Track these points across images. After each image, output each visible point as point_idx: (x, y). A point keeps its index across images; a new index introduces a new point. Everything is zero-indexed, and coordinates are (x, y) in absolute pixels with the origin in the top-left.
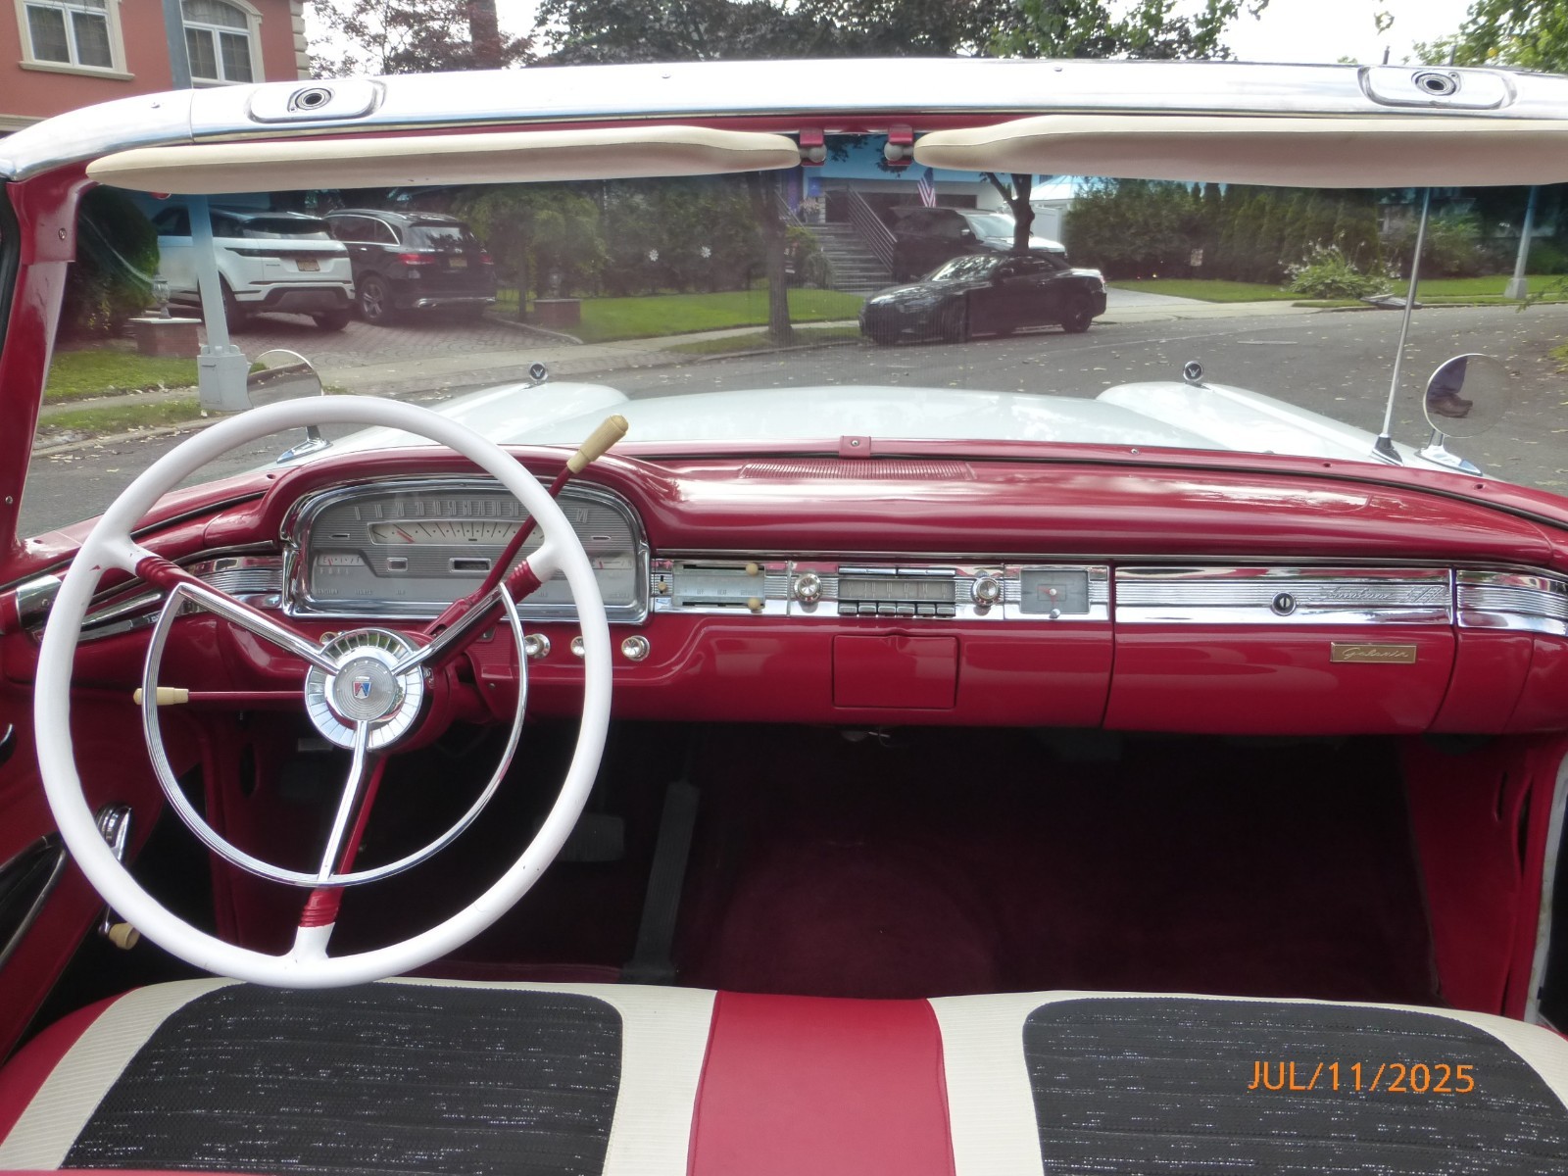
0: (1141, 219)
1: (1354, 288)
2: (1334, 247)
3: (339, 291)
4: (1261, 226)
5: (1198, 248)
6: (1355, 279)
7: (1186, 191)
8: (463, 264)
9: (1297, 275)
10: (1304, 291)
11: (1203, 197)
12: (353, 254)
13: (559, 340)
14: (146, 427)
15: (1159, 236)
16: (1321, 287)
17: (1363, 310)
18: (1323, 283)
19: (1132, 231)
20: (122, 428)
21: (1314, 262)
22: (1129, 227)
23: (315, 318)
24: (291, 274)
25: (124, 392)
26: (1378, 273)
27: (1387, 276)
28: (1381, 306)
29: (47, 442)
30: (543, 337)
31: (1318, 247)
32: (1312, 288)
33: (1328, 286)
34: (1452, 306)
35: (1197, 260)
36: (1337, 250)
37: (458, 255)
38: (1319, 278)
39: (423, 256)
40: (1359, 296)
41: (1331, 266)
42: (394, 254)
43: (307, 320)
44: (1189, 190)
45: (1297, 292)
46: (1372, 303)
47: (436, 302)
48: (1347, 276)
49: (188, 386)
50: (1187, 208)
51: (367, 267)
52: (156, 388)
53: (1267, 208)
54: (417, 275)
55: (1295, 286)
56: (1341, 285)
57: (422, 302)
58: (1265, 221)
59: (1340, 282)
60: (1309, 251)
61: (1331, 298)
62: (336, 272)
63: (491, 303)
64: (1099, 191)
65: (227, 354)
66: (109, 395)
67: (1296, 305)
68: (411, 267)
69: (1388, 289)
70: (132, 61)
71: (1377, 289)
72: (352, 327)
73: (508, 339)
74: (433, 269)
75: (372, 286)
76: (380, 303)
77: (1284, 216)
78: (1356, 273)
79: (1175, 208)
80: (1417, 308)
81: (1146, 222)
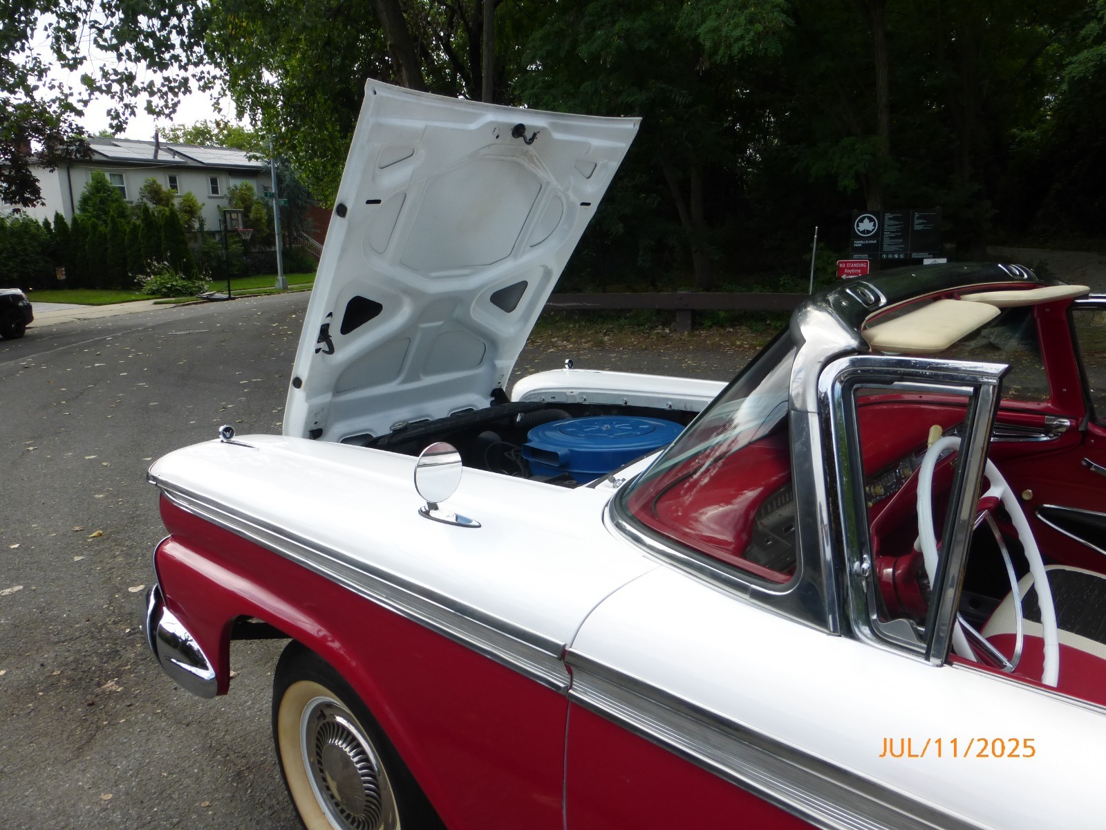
1: (186, 289)
2: (166, 263)
4: (107, 249)
5: (60, 266)
6: (185, 283)
7: (39, 226)
9: (145, 283)
10: (154, 294)
11: (55, 229)
15: (27, 259)
16: (164, 290)
17: (201, 303)
18: (165, 287)
21: (158, 273)
26: (198, 279)
27: (204, 279)
28: (210, 300)
31: (155, 263)
32: (159, 291)
33: (169, 289)
34: (250, 296)
35: (61, 275)
36: (168, 265)
38: (161, 284)
40: (191, 294)
41: (167, 276)
44: (41, 224)
45: (147, 294)
46: (204, 298)
48: (179, 282)
50: (43, 237)
53: (109, 237)
56: (178, 288)
59: (177, 286)
60: (149, 265)
61: (173, 297)
67: (155, 303)
71: (203, 289)
77: (122, 242)
78: (183, 279)
79: (34, 237)
80: (234, 299)
81: (13, 248)
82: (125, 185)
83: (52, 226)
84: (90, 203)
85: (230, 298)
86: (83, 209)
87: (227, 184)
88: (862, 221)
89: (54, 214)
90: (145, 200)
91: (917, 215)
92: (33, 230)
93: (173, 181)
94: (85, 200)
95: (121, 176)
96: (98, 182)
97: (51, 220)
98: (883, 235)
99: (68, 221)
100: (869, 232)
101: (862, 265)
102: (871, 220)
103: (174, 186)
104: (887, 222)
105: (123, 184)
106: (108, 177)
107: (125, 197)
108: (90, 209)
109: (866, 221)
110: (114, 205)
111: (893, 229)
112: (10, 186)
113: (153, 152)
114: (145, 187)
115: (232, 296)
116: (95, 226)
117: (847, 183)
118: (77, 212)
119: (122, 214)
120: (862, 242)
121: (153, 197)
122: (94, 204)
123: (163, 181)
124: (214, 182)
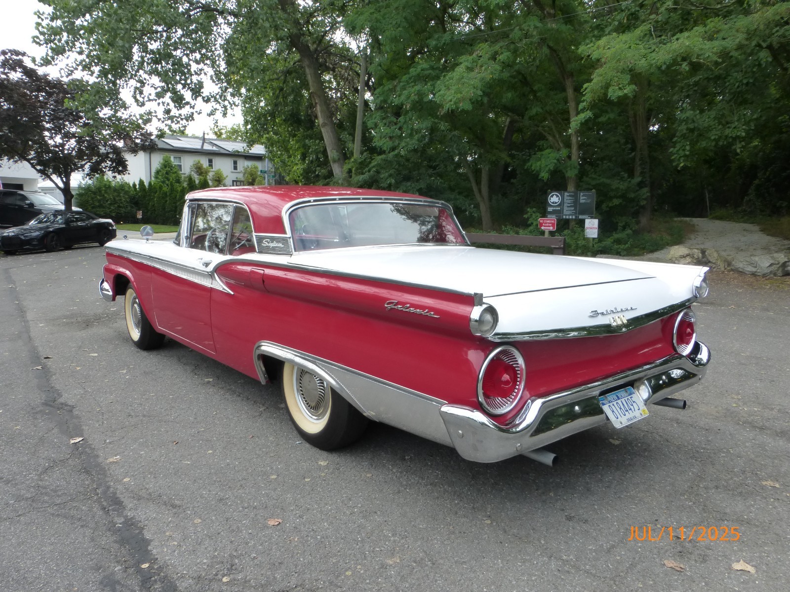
0: (112, 197)
4: (166, 201)
5: (139, 210)
15: (122, 205)
19: (109, 202)
22: (107, 201)
35: (140, 215)
44: (131, 185)
50: (132, 193)
53: (168, 194)
58: (168, 199)
64: (90, 185)
77: (176, 197)
79: (126, 193)
81: (114, 199)
82: (182, 164)
83: (137, 187)
84: (160, 173)
86: (156, 178)
87: (243, 164)
88: (552, 196)
89: (139, 180)
90: (192, 173)
91: (582, 194)
92: (127, 189)
93: (210, 161)
94: (158, 172)
95: (180, 158)
96: (166, 162)
97: (137, 183)
98: (563, 205)
100: (556, 203)
101: (552, 222)
102: (557, 196)
103: (211, 165)
104: (566, 197)
105: (180, 162)
106: (172, 159)
107: (181, 171)
108: (160, 177)
109: (555, 196)
110: (174, 175)
111: (569, 201)
112: (113, 163)
113: (201, 144)
114: (194, 165)
116: (161, 187)
117: (544, 175)
118: (153, 179)
119: (178, 181)
120: (552, 208)
121: (198, 171)
122: (163, 174)
123: (204, 162)
124: (235, 163)
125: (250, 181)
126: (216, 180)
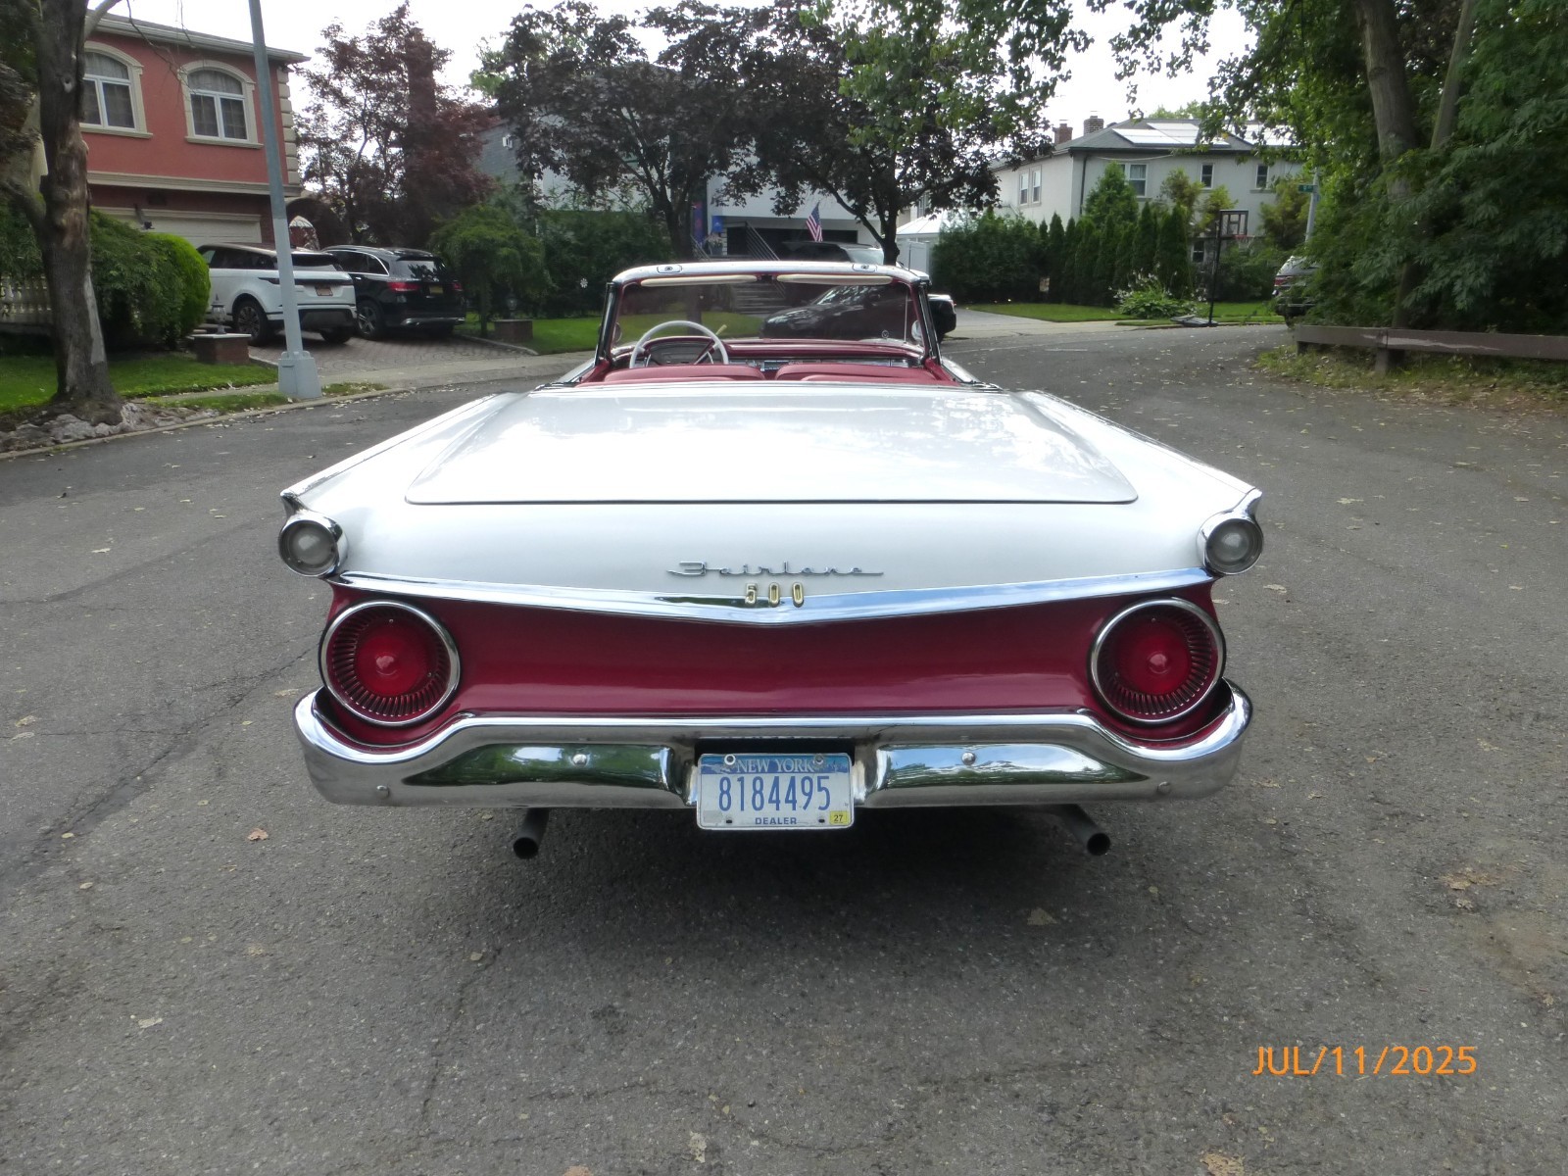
0: (996, 252)
1: (1167, 310)
2: (1152, 276)
3: (347, 312)
4: (1097, 257)
5: (1046, 276)
6: (1170, 302)
7: (1035, 228)
8: (439, 291)
9: (1123, 300)
10: (1129, 313)
11: (1049, 233)
12: (354, 282)
13: (518, 352)
14: (255, 409)
15: (1012, 266)
16: (1142, 310)
17: (1171, 327)
18: (1144, 306)
20: (240, 409)
21: (1137, 288)
22: (986, 260)
23: (323, 334)
24: (312, 298)
25: (205, 389)
26: (1189, 298)
27: (1195, 299)
28: (1184, 324)
29: (199, 416)
30: (505, 349)
31: (1140, 276)
32: (1135, 310)
33: (1147, 308)
35: (1045, 287)
36: (1155, 279)
37: (435, 284)
38: (1142, 301)
39: (408, 284)
40: (1171, 316)
41: (1151, 292)
42: (383, 283)
43: (319, 337)
44: (1038, 227)
45: (1122, 314)
46: (1179, 322)
47: (419, 321)
48: (1163, 300)
49: (249, 385)
50: (1036, 242)
51: (366, 292)
52: (227, 387)
54: (404, 299)
55: (1121, 310)
56: (1158, 308)
57: (408, 321)
59: (1157, 305)
60: (1133, 279)
61: (1149, 318)
62: (343, 297)
63: (461, 322)
64: (960, 228)
65: (302, 358)
66: (195, 391)
67: (1118, 324)
68: (400, 293)
69: (1196, 309)
70: (151, 123)
71: (1188, 311)
72: (352, 342)
73: (477, 351)
74: (417, 294)
75: (366, 308)
76: (373, 323)
77: (1114, 250)
78: (1170, 298)
79: (1026, 241)
80: (1215, 325)
81: (1000, 254)
82: (1146, 179)
83: (1048, 230)
84: (1097, 201)
85: (1210, 325)
86: (1089, 210)
89: (1053, 215)
90: (1165, 197)
92: (1027, 233)
93: (1207, 170)
94: (1093, 198)
95: (1144, 167)
96: (1111, 176)
97: (1049, 222)
99: (1065, 224)
103: (1207, 181)
105: (1144, 176)
106: (1127, 170)
107: (1143, 193)
108: (1095, 209)
110: (1122, 204)
114: (1169, 179)
115: (1214, 322)
116: (1090, 229)
118: (1084, 213)
119: (1130, 215)
121: (1175, 194)
122: (1101, 203)
123: (1192, 172)
124: (1262, 171)
125: (1289, 209)
126: (1210, 212)
